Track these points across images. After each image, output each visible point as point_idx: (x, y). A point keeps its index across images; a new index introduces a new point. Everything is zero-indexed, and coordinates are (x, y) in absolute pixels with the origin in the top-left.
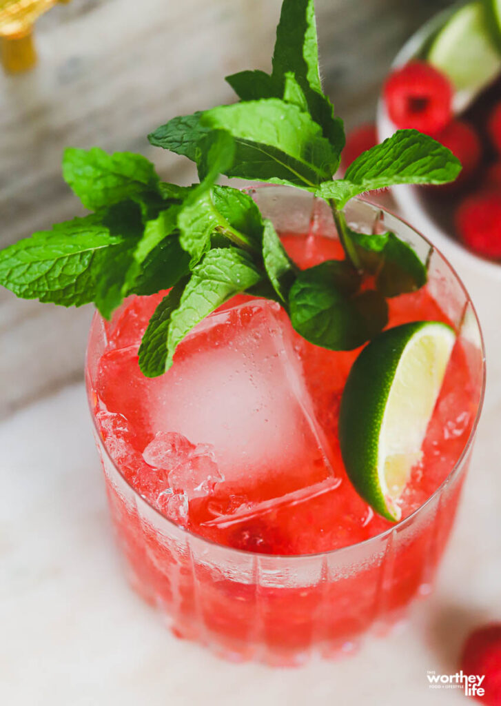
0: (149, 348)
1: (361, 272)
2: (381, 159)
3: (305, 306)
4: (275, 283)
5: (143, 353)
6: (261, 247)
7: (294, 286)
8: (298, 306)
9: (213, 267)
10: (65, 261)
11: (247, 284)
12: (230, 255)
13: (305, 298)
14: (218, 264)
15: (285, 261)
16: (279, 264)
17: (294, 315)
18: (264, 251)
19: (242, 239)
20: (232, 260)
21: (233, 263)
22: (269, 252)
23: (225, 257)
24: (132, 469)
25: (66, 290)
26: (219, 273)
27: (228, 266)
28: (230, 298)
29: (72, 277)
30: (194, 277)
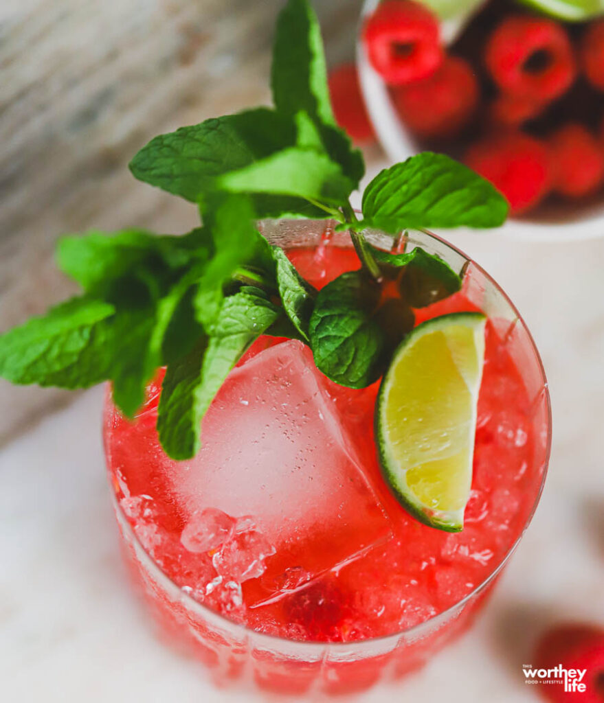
0: (169, 420)
1: (380, 280)
2: (406, 182)
3: (327, 338)
4: (296, 320)
5: (162, 427)
6: (277, 285)
7: (313, 318)
8: (320, 339)
9: (228, 320)
10: (62, 340)
11: (264, 326)
12: (243, 300)
13: (326, 330)
14: (232, 315)
15: (302, 290)
16: (297, 295)
17: (316, 351)
18: (281, 289)
19: (254, 277)
20: (245, 305)
21: (247, 308)
22: (285, 289)
23: (238, 304)
24: (171, 557)
25: (68, 370)
26: (236, 324)
27: (241, 313)
28: (249, 347)
29: (71, 354)
30: (213, 341)
